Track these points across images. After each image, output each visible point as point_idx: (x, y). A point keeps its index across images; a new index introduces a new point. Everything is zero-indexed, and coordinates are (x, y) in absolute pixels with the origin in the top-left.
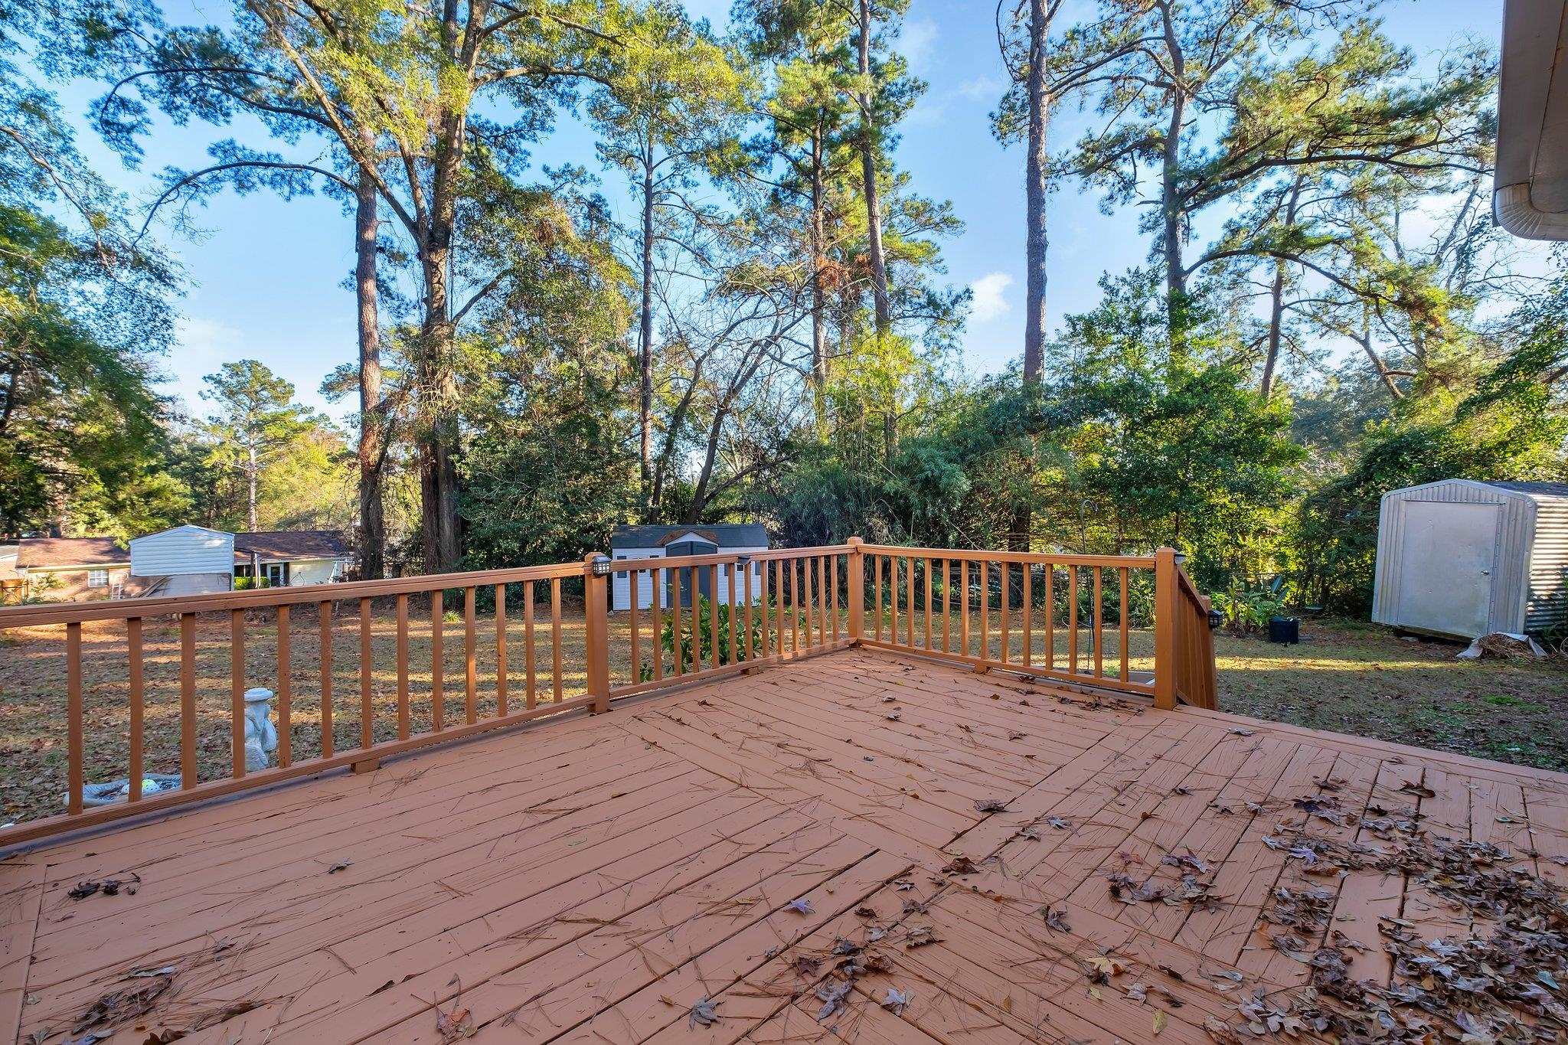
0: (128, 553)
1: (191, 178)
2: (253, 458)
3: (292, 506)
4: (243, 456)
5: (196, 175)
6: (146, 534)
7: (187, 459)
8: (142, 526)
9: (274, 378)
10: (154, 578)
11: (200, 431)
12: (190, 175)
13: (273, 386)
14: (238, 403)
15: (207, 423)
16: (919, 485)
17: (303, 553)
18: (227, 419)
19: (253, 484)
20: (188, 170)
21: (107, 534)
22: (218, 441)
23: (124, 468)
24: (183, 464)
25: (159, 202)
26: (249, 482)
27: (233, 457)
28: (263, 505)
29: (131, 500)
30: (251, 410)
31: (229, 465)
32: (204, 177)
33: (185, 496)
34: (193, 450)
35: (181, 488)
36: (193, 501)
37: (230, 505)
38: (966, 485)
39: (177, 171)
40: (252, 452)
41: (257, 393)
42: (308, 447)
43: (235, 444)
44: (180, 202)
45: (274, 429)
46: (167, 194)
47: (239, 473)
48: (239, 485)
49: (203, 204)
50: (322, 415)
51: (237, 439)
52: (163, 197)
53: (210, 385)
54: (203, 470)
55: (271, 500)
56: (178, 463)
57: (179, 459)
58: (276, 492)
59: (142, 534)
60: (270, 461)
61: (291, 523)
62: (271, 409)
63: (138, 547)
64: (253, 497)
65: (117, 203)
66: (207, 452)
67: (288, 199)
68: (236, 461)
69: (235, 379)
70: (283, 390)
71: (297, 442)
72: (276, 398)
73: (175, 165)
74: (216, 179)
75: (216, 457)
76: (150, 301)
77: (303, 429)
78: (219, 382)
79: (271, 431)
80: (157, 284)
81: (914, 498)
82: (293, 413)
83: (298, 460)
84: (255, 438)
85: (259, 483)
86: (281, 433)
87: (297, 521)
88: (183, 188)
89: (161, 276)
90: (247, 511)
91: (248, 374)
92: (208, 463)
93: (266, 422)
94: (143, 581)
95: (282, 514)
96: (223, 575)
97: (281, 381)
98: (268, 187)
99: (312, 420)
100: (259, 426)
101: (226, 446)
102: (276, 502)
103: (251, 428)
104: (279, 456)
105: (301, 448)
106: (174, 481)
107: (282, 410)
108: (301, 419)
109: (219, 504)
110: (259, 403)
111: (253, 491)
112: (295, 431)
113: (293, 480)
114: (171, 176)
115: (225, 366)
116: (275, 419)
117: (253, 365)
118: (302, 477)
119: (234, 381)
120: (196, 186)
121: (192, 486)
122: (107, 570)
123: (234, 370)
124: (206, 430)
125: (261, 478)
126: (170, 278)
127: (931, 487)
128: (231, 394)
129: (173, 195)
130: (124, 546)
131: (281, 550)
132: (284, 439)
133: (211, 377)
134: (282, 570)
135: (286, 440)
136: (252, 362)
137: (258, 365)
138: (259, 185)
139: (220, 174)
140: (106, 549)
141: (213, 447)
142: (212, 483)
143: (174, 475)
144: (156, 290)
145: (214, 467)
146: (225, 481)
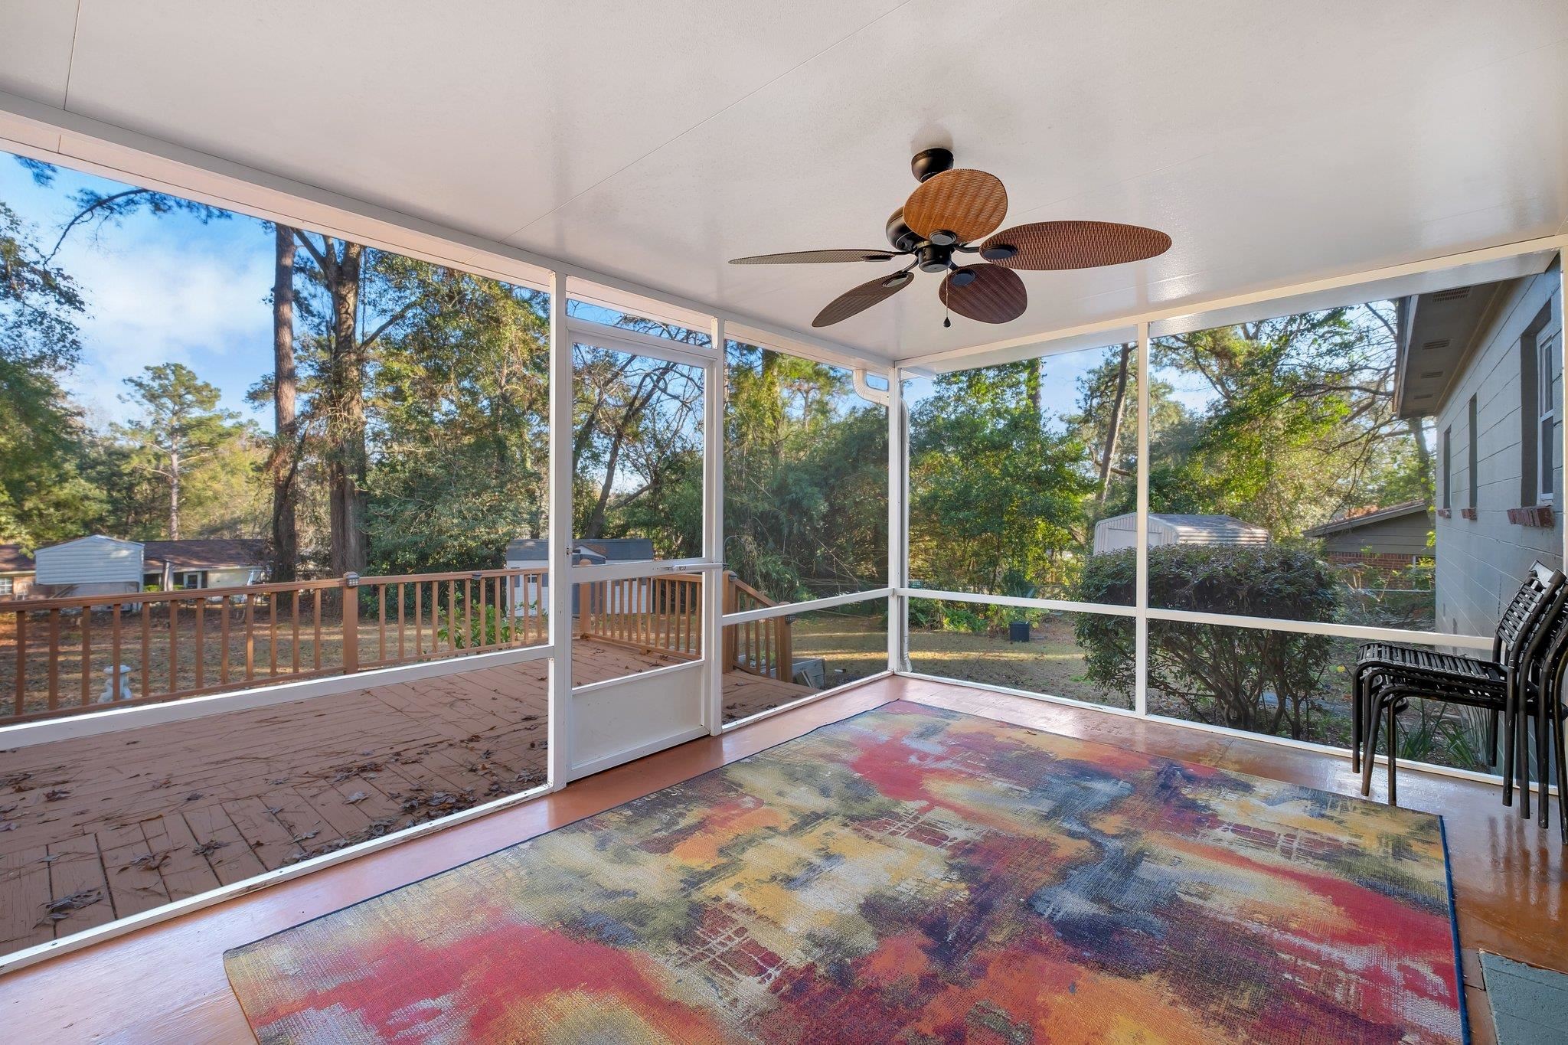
0: (33, 561)
1: (105, 201)
2: (176, 463)
3: (217, 514)
4: (164, 462)
5: (111, 198)
6: (54, 544)
7: (103, 463)
8: (50, 535)
9: (199, 383)
10: (60, 587)
11: (118, 435)
12: (105, 197)
13: (198, 390)
14: (160, 407)
15: (127, 426)
16: (787, 505)
17: (222, 561)
18: (148, 423)
19: (175, 490)
20: (103, 192)
21: (11, 542)
22: (138, 445)
23: (31, 478)
24: (100, 468)
25: (73, 223)
26: (171, 487)
27: (154, 462)
28: (185, 511)
29: (39, 510)
30: (175, 414)
31: (149, 470)
32: (119, 200)
33: (101, 501)
34: (110, 454)
35: (96, 493)
36: (109, 507)
37: (150, 510)
38: (824, 507)
39: (92, 193)
40: (175, 457)
41: (180, 396)
42: (234, 453)
43: (156, 448)
44: (95, 222)
45: (198, 434)
46: (81, 216)
47: (160, 479)
48: (160, 490)
49: (118, 224)
50: (250, 421)
51: (159, 443)
52: (77, 218)
53: (131, 388)
54: (121, 475)
55: (195, 506)
56: (92, 467)
57: (95, 463)
58: (199, 497)
59: (49, 544)
60: (193, 466)
61: (214, 530)
62: (196, 413)
63: (43, 556)
64: (175, 503)
65: (28, 231)
66: (125, 455)
67: (206, 222)
68: (157, 468)
69: (157, 382)
70: (208, 395)
71: (222, 448)
72: (202, 402)
73: (89, 187)
74: (132, 202)
75: (135, 462)
76: (60, 322)
77: (230, 435)
78: (140, 385)
79: (195, 436)
80: (66, 307)
81: (782, 515)
82: (220, 417)
83: (223, 466)
84: (180, 441)
85: (182, 490)
86: (206, 438)
87: (221, 529)
88: (98, 211)
89: (71, 299)
90: (167, 517)
91: (172, 377)
92: (126, 468)
93: (190, 427)
94: (48, 590)
95: (205, 521)
96: (131, 584)
97: (207, 385)
98: (185, 210)
99: (241, 426)
100: (183, 430)
101: (147, 450)
102: (200, 509)
103: (173, 432)
104: (204, 461)
105: (227, 454)
106: (88, 485)
107: (207, 415)
108: (228, 424)
109: (139, 509)
110: (183, 406)
111: (175, 498)
112: (221, 435)
113: (216, 486)
114: (85, 198)
115: (147, 368)
116: (200, 424)
117: (177, 368)
118: (228, 484)
119: (155, 384)
120: (112, 209)
121: (109, 491)
122: (12, 579)
123: (158, 373)
124: (124, 433)
125: (183, 483)
126: (82, 303)
127: (796, 507)
128: (152, 397)
129: (87, 216)
130: (30, 555)
131: (199, 558)
132: (209, 444)
133: (131, 380)
134: (199, 578)
135: (211, 445)
136: (176, 365)
137: (182, 368)
138: (175, 208)
139: (137, 198)
140: (11, 556)
141: (132, 451)
142: (130, 488)
143: (89, 480)
144: (66, 313)
145: (133, 472)
146: (145, 486)
